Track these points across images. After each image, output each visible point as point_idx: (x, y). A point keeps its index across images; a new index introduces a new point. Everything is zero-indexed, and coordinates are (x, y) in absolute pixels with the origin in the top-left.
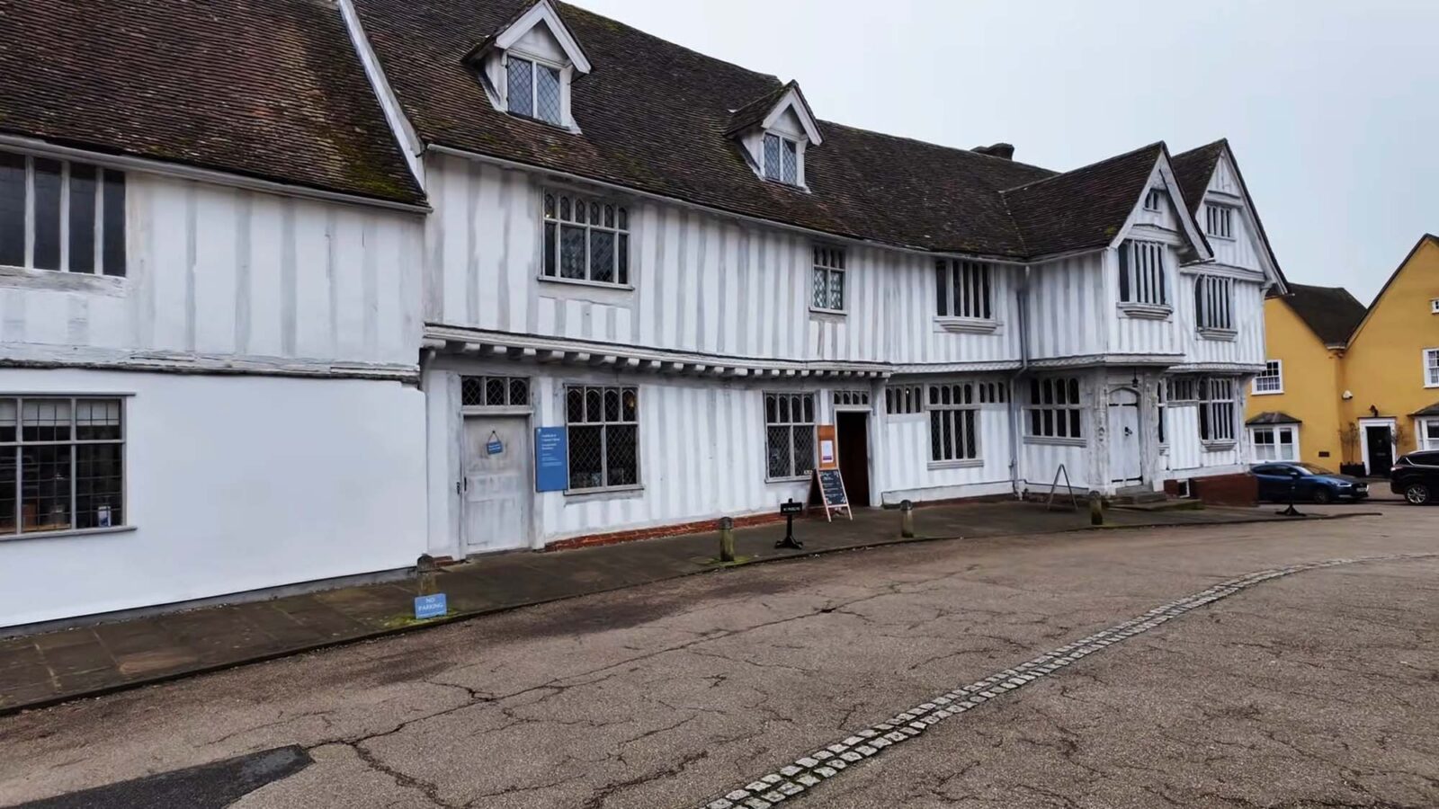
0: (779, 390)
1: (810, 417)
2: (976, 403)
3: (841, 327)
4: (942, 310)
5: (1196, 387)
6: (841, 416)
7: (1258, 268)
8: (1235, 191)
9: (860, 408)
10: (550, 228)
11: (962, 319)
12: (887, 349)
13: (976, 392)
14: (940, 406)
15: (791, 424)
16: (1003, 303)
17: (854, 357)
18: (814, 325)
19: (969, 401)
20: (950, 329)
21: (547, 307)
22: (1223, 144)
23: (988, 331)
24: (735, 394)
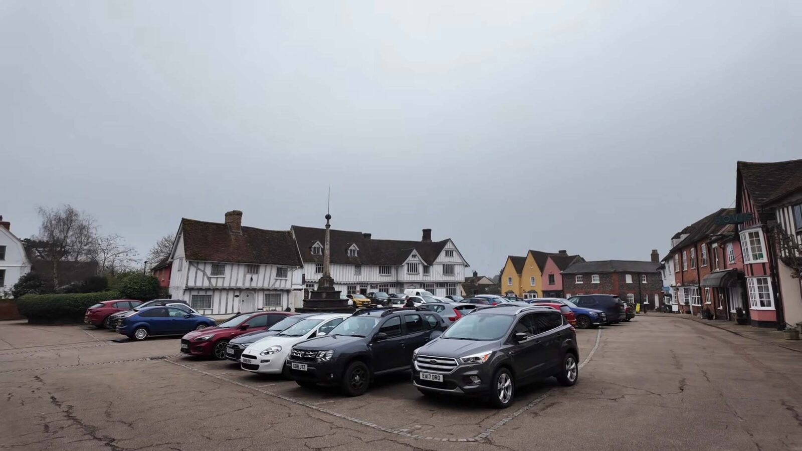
0: (349, 285)
1: (355, 289)
2: (389, 287)
3: (360, 276)
4: (380, 273)
5: (446, 285)
6: (361, 289)
7: (461, 262)
8: (453, 247)
9: (365, 288)
10: (317, 268)
11: (384, 274)
12: (369, 279)
13: (389, 286)
14: (381, 288)
15: (352, 290)
16: (393, 271)
17: (363, 280)
18: (355, 276)
19: (387, 287)
20: (381, 276)
21: (316, 276)
22: (450, 239)
23: (389, 276)
24: (343, 286)
